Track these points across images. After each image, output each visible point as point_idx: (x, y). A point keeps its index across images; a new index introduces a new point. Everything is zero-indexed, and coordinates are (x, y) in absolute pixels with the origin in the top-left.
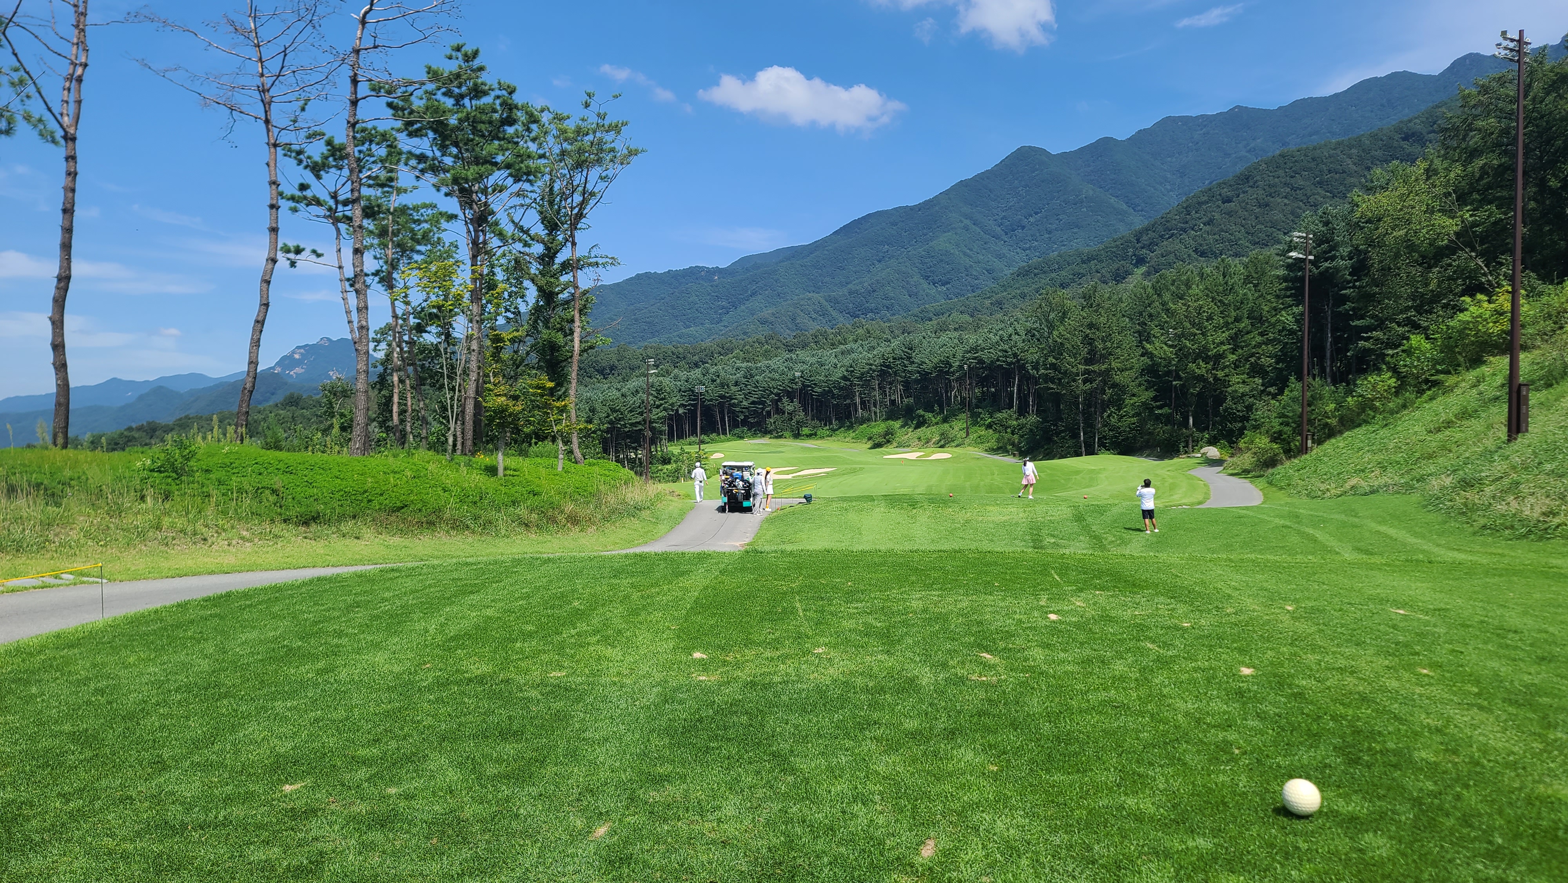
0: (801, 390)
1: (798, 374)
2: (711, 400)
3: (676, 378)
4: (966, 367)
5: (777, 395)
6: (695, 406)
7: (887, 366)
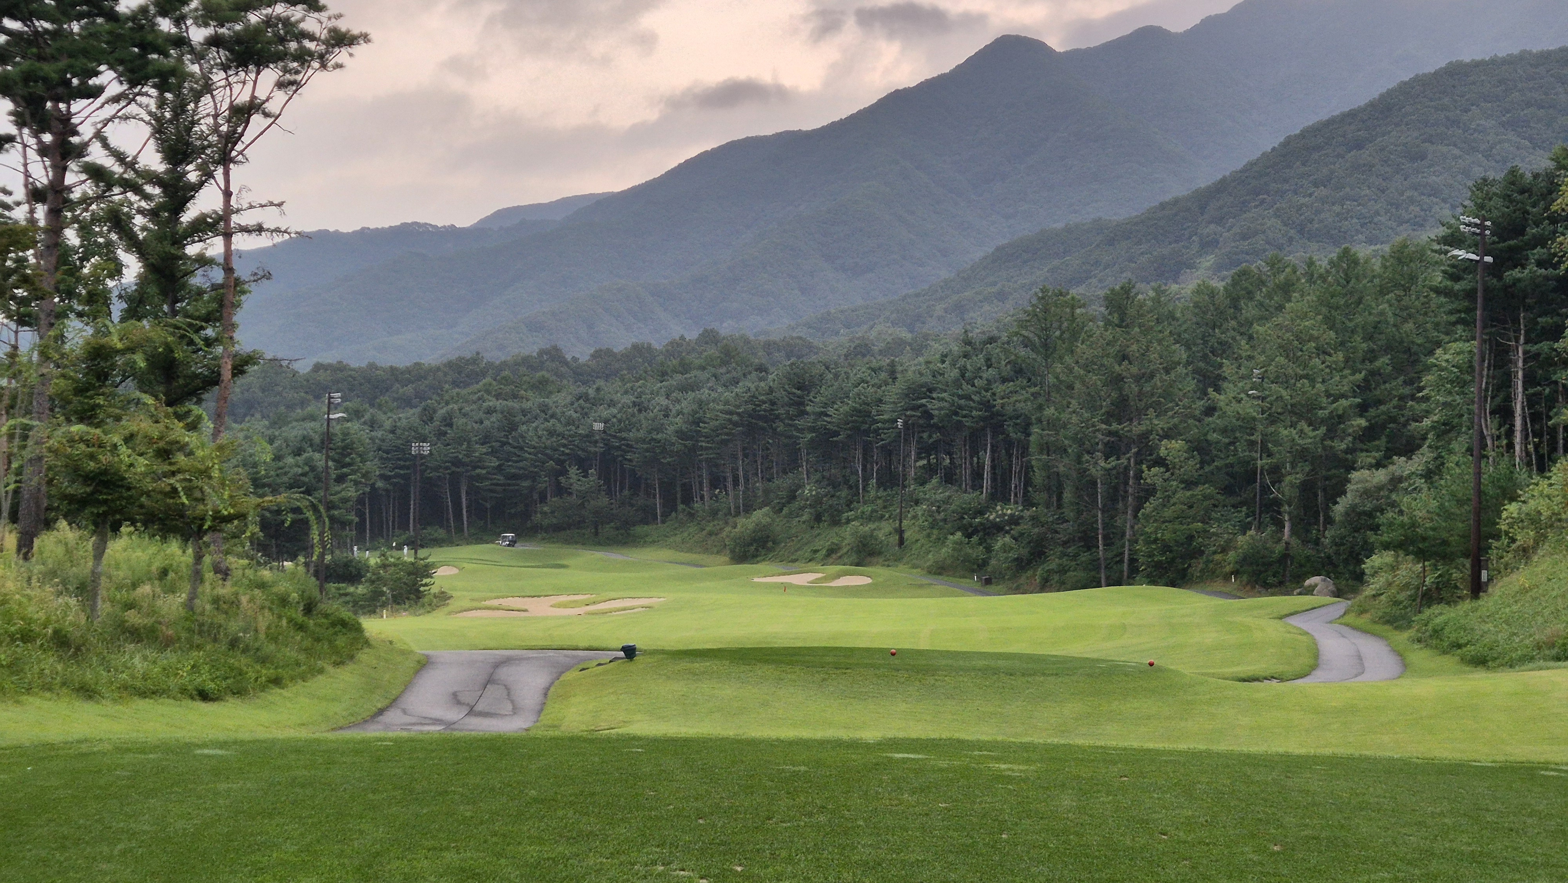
0: (603, 454)
1: (598, 426)
2: (436, 469)
3: (373, 424)
4: (900, 423)
5: (560, 462)
6: (406, 478)
7: (760, 418)
